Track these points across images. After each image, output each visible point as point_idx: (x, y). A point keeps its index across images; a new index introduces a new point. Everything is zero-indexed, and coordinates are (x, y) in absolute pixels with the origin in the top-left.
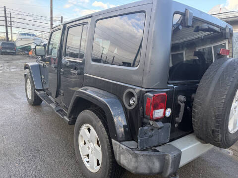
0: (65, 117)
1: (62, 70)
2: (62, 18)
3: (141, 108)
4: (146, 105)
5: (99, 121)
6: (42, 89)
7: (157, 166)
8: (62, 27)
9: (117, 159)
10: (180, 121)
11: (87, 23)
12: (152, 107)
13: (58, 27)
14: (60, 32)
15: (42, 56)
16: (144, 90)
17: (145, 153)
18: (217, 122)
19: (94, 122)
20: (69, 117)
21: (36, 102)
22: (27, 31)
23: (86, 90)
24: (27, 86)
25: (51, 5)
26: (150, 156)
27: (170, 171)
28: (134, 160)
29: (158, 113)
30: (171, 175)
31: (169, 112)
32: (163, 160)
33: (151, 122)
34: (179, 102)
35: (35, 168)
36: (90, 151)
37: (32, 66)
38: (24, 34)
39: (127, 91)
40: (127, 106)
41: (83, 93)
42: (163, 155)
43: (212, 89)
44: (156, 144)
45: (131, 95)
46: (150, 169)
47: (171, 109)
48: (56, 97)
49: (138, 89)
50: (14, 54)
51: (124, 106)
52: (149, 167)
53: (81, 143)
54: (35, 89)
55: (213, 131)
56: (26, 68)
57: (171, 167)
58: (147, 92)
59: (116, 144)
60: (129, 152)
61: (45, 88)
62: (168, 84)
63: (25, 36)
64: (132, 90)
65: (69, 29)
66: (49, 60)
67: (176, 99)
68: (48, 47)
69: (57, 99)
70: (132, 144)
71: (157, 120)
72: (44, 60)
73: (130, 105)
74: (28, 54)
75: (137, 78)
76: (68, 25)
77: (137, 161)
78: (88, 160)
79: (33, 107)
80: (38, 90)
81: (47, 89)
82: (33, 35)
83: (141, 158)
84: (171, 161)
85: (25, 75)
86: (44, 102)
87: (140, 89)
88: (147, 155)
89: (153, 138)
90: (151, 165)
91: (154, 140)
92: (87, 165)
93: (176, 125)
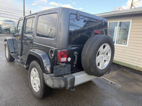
0: (24, 66)
1: (23, 41)
2: (31, 11)
3: (56, 57)
4: (58, 56)
5: (38, 66)
6: (14, 52)
7: (63, 84)
8: (23, 18)
9: (46, 82)
10: (76, 64)
11: (34, 17)
12: (60, 57)
13: (22, 18)
14: (23, 21)
15: (14, 34)
16: (57, 49)
17: (57, 78)
18: (90, 63)
19: (37, 66)
20: (26, 65)
21: (11, 60)
22: (9, 19)
23: (34, 50)
24: (6, 51)
25: (24, 4)
26: (59, 79)
27: (69, 86)
28: (52, 81)
29: (64, 59)
30: (70, 88)
31: (69, 59)
32: (66, 81)
33: (61, 64)
34: (75, 55)
35: (7, 92)
36: (36, 81)
37: (8, 39)
38: (7, 21)
39: (51, 50)
40: (50, 57)
41: (32, 52)
42: (66, 79)
43: (88, 48)
44: (63, 74)
45: (52, 52)
46: (60, 85)
47: (71, 58)
48: (21, 56)
49: (55, 48)
50: (0, 33)
51: (49, 58)
52: (59, 85)
53: (32, 78)
54: (10, 52)
55: (89, 67)
56: (5, 40)
57: (70, 84)
58: (58, 50)
59: (45, 75)
60: (50, 78)
61: (16, 51)
62: (68, 46)
64: (52, 49)
65: (27, 19)
66: (18, 36)
67: (73, 53)
68: (17, 29)
69: (21, 57)
70: (53, 75)
71: (63, 63)
72: (15, 36)
73: (52, 56)
75: (54, 43)
76: (26, 18)
77: (53, 82)
78: (35, 86)
79: (9, 63)
80: (12, 53)
81: (17, 52)
82: (13, 21)
83: (55, 80)
84: (69, 81)
85: (5, 44)
86: (16, 60)
87: (56, 48)
88: (57, 79)
89: (62, 71)
90: (60, 83)
91: (62, 72)
92: (34, 89)
93: (74, 66)
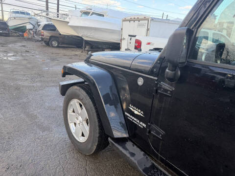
38: (17, 12)
50: (7, 35)
63: (18, 15)
74: (23, 36)
